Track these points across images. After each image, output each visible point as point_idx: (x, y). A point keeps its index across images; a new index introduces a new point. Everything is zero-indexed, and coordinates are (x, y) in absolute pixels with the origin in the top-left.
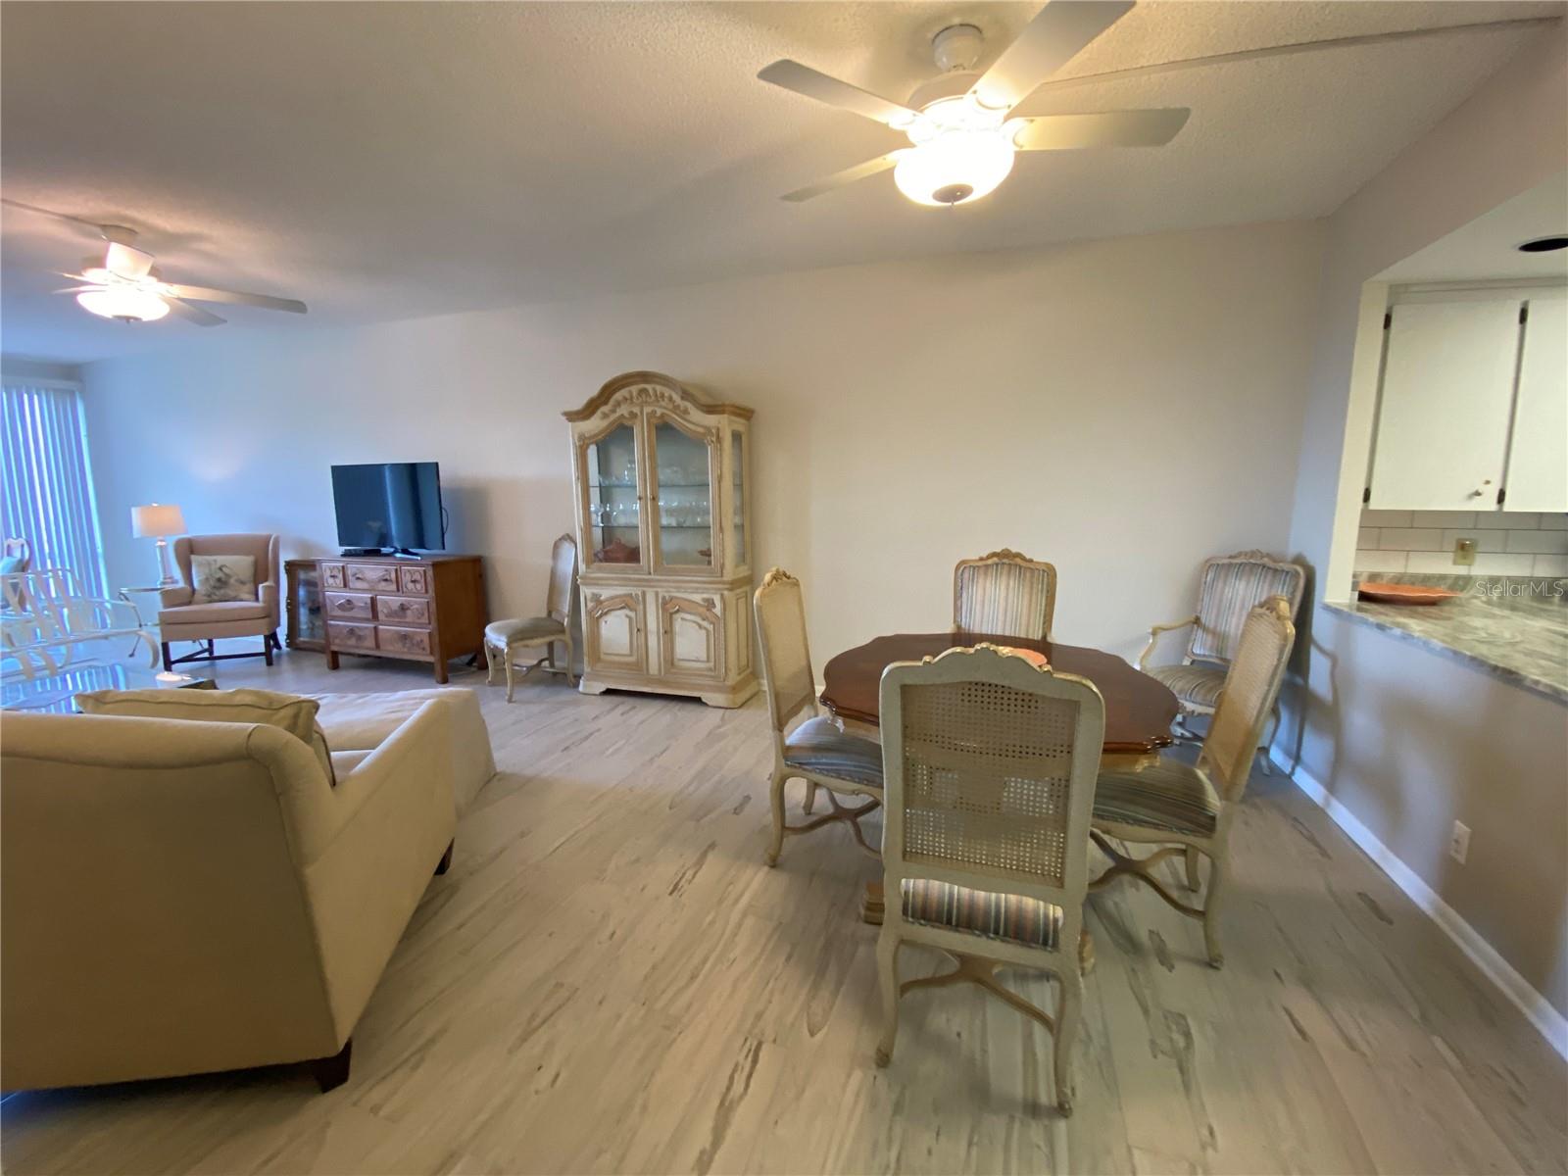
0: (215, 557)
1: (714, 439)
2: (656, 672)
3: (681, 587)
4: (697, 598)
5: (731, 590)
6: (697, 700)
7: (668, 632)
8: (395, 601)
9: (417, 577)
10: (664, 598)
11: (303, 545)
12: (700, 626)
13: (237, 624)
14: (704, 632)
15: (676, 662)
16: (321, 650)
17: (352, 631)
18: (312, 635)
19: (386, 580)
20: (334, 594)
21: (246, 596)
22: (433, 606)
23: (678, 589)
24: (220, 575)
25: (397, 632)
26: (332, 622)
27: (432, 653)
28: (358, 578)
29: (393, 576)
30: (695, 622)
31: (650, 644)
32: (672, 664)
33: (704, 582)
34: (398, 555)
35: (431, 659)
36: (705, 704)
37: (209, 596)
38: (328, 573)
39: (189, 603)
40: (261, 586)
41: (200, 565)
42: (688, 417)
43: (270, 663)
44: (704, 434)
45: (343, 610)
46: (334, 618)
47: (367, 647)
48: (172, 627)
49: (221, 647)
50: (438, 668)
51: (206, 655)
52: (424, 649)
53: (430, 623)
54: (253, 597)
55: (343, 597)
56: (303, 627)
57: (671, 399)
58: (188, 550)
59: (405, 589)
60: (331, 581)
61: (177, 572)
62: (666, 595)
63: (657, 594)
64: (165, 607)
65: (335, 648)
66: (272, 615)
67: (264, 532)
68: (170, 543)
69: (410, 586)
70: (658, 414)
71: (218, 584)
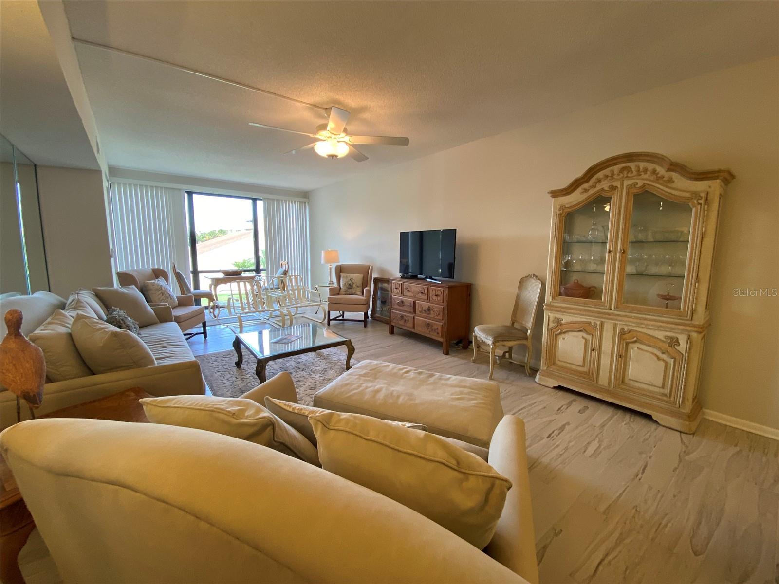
0: (350, 274)
2: (606, 384)
3: (642, 324)
4: (660, 335)
5: (700, 333)
6: (648, 417)
7: (623, 357)
8: (425, 305)
9: (439, 293)
10: (622, 329)
11: (382, 271)
12: (659, 358)
13: (353, 306)
15: (626, 380)
16: (387, 322)
17: (402, 317)
18: (382, 314)
19: (422, 293)
20: (396, 297)
21: (358, 293)
22: (446, 311)
23: (638, 326)
24: (350, 282)
25: (425, 321)
26: (394, 311)
27: (442, 336)
28: (408, 290)
29: (426, 291)
30: (652, 353)
32: (623, 381)
34: (428, 280)
35: (441, 340)
36: (656, 422)
37: (346, 292)
38: (395, 286)
39: (338, 294)
40: (365, 289)
41: (343, 277)
43: (365, 326)
44: (690, 199)
45: (399, 306)
46: (395, 309)
47: (408, 327)
48: (333, 305)
49: (348, 315)
50: (444, 345)
51: (341, 318)
52: (438, 333)
53: (443, 319)
54: (361, 294)
55: (400, 299)
56: (378, 309)
58: (340, 270)
59: (431, 299)
60: (395, 290)
61: (335, 280)
62: (626, 328)
63: (615, 326)
64: (330, 295)
65: (393, 324)
66: (368, 304)
67: (368, 264)
68: (334, 266)
69: (435, 298)
70: (640, 184)
71: (349, 286)
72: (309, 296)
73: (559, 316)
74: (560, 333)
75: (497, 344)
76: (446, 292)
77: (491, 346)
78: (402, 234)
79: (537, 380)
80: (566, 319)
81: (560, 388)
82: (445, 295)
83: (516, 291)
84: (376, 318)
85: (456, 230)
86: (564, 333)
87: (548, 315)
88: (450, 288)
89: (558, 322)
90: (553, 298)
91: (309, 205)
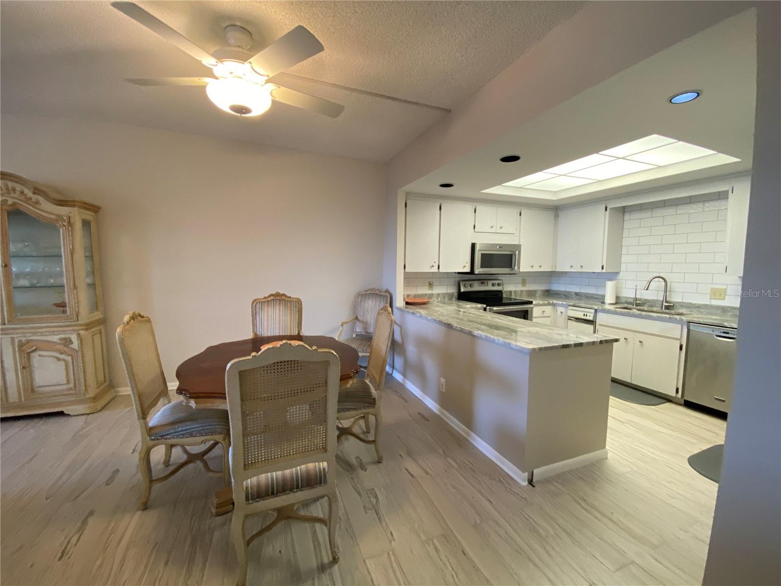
1: (65, 224)
2: (17, 400)
3: (37, 333)
4: (55, 338)
5: (87, 330)
6: (61, 414)
7: (27, 368)
10: (20, 341)
12: (59, 359)
14: (62, 363)
15: (35, 389)
23: (35, 334)
30: (52, 356)
31: (8, 378)
32: (33, 391)
33: (60, 326)
36: (68, 415)
42: (41, 207)
44: (57, 221)
57: (22, 192)
62: (23, 339)
63: (13, 339)
70: (10, 202)
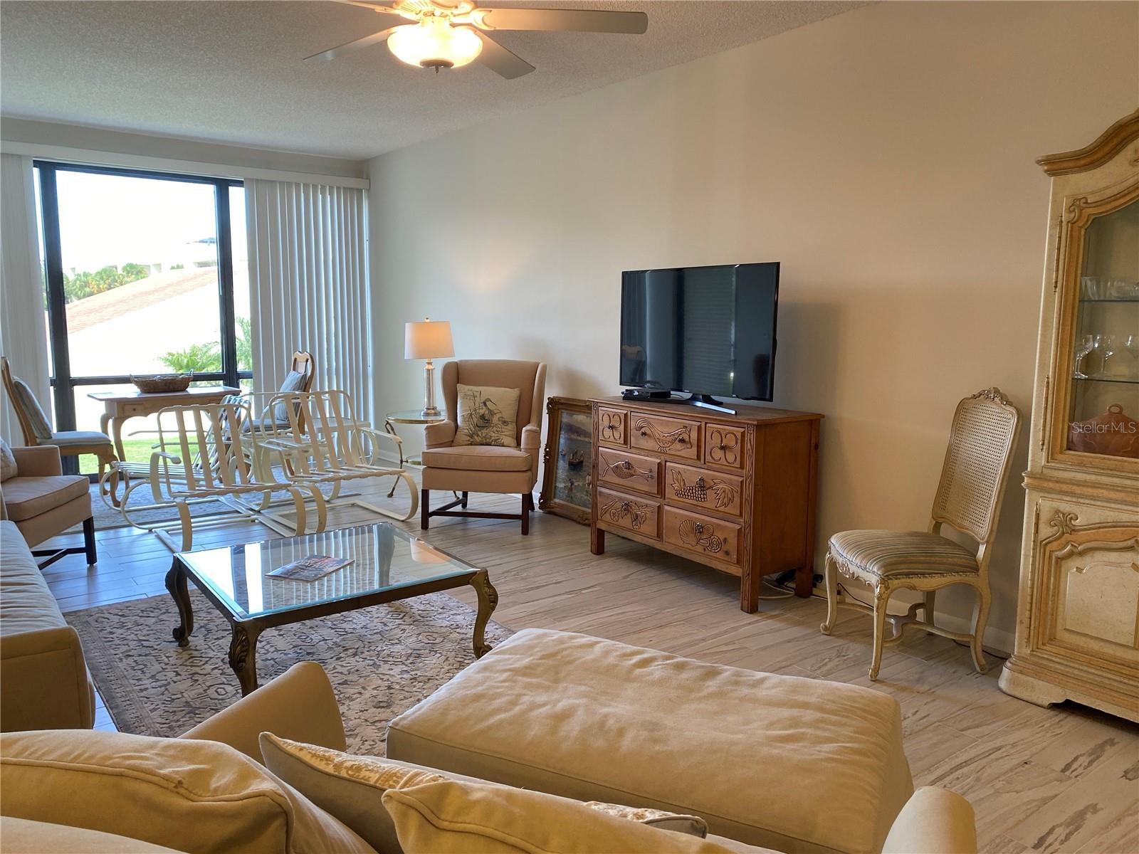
0: (480, 388)
8: (693, 474)
9: (730, 441)
11: (571, 378)
13: (493, 475)
16: (584, 521)
17: (627, 507)
18: (570, 498)
19: (682, 441)
20: (610, 451)
21: (507, 440)
22: (749, 491)
24: (484, 411)
25: (691, 521)
26: (604, 490)
27: (738, 562)
28: (644, 434)
29: (694, 435)
34: (699, 404)
35: (735, 570)
37: (471, 436)
38: (606, 423)
39: (451, 444)
40: (524, 429)
41: (465, 397)
43: (525, 531)
45: (619, 476)
46: (606, 485)
47: (644, 535)
48: (437, 472)
49: (477, 501)
50: (746, 586)
51: (459, 508)
52: (727, 553)
53: (741, 515)
54: (513, 442)
56: (561, 485)
58: (457, 376)
59: (708, 457)
60: (608, 433)
61: (441, 403)
64: (429, 446)
65: (602, 526)
66: (532, 469)
67: (532, 360)
68: (438, 365)
69: (718, 454)
71: (481, 423)
72: (371, 448)
73: (1065, 507)
74: (1071, 554)
75: (895, 583)
76: (751, 438)
77: (877, 591)
78: (626, 275)
79: (1003, 684)
80: (1086, 515)
81: (1068, 707)
82: (748, 446)
83: (945, 435)
84: (556, 510)
85: (778, 264)
86: (1081, 554)
87: (1034, 504)
88: (761, 427)
89: (1065, 524)
90: (1051, 457)
91: (369, 198)
